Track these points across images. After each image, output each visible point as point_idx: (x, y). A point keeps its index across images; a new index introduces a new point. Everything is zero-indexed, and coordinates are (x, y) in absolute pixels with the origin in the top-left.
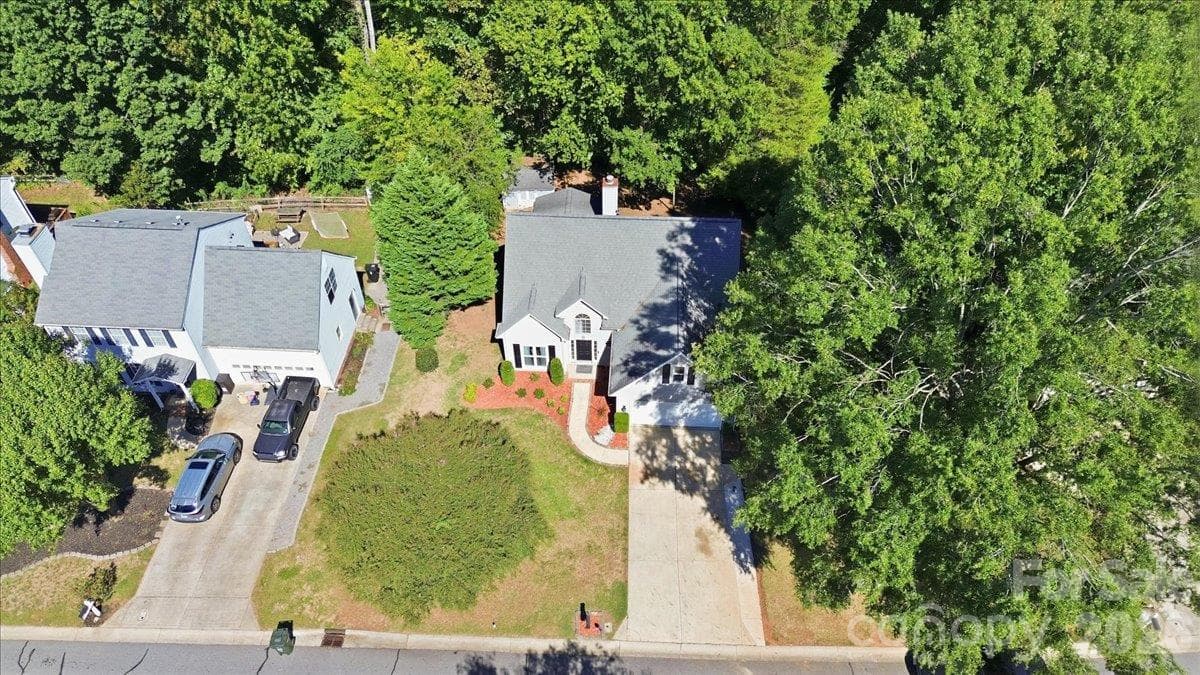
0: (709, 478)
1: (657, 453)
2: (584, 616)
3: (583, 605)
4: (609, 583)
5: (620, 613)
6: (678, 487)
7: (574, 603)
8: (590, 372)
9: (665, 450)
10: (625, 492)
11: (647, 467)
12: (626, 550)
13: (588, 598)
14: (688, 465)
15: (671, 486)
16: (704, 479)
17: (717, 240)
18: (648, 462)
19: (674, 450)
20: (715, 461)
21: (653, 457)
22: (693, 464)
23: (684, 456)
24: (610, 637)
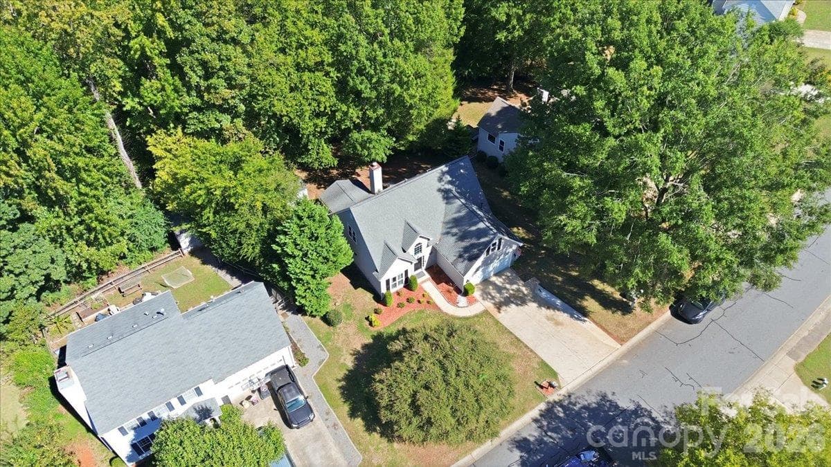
0: (526, 292)
1: (493, 294)
2: (542, 387)
3: (535, 382)
4: (537, 366)
5: (554, 374)
6: (517, 305)
7: (530, 384)
8: (424, 275)
9: (495, 291)
10: (497, 322)
11: (495, 304)
12: (526, 346)
13: (535, 378)
14: (511, 292)
15: (513, 306)
16: (524, 294)
17: (462, 171)
18: (493, 302)
19: (499, 289)
20: (521, 283)
21: (493, 298)
22: (513, 290)
23: (505, 288)
24: (560, 387)
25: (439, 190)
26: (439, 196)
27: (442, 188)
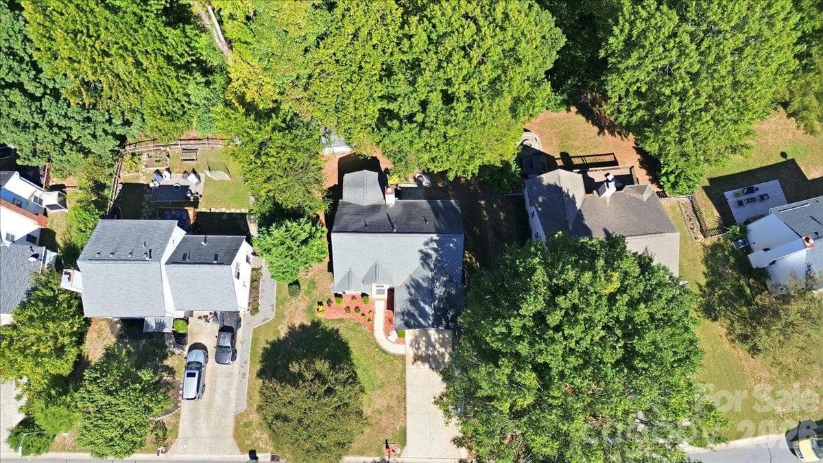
0: (446, 360)
1: (421, 346)
2: (387, 447)
3: (386, 440)
4: (398, 428)
5: (403, 443)
6: (431, 367)
7: (382, 439)
8: (384, 293)
9: (424, 343)
10: (404, 371)
11: (415, 355)
12: (405, 408)
13: (389, 437)
14: (436, 353)
15: (427, 365)
16: (443, 361)
17: (451, 245)
18: (416, 351)
19: (429, 344)
20: (450, 350)
21: (418, 348)
22: (438, 352)
23: (434, 347)
24: (399, 456)
25: (421, 251)
26: (419, 255)
27: (425, 250)
